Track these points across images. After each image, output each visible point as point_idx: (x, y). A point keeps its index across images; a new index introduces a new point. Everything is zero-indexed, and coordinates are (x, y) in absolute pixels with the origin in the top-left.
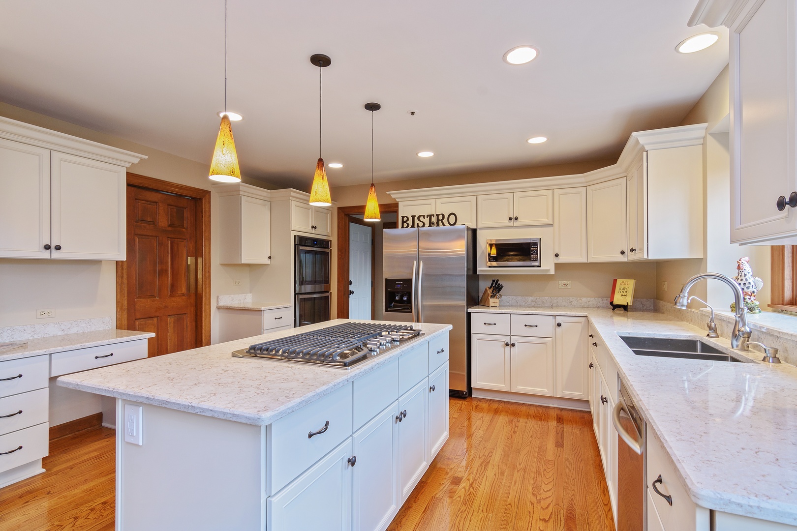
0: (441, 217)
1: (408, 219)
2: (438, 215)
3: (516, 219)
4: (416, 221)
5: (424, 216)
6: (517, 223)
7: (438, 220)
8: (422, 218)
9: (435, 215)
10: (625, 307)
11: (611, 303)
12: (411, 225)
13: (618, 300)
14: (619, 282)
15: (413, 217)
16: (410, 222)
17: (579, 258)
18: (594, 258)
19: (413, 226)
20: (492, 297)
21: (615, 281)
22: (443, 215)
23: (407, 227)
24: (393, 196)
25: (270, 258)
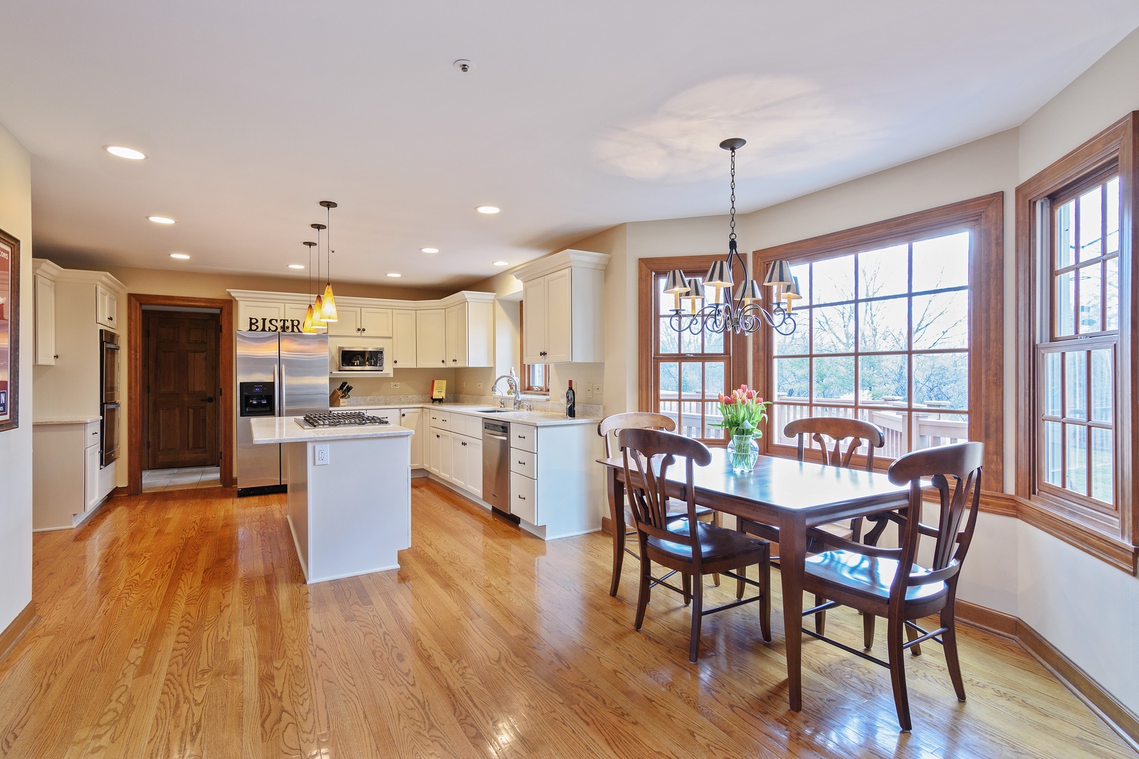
0: (296, 323)
1: (257, 321)
2: (292, 321)
3: (364, 330)
4: (267, 324)
5: (277, 320)
6: (364, 334)
7: (293, 325)
8: (274, 322)
9: (289, 321)
10: (440, 401)
11: (432, 398)
12: (260, 328)
13: (436, 395)
14: (436, 382)
15: (264, 320)
16: (260, 324)
17: (411, 365)
18: (422, 365)
19: (263, 330)
20: (342, 397)
21: (433, 382)
22: (298, 321)
23: (255, 330)
24: (233, 294)
25: (56, 357)
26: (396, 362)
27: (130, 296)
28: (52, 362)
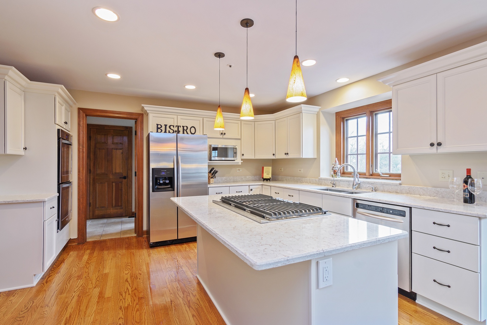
0: (185, 128)
1: (161, 127)
2: (183, 127)
4: (168, 129)
5: (173, 126)
6: (225, 136)
7: (184, 130)
8: (172, 127)
9: (181, 126)
10: (267, 180)
11: (263, 178)
12: (164, 130)
13: (266, 176)
14: (265, 168)
15: (166, 126)
16: (163, 128)
17: (252, 157)
18: (258, 157)
19: (165, 132)
21: (263, 168)
22: (187, 127)
23: (160, 132)
24: (146, 108)
25: (25, 149)
26: (243, 155)
27: (79, 109)
28: (22, 152)
